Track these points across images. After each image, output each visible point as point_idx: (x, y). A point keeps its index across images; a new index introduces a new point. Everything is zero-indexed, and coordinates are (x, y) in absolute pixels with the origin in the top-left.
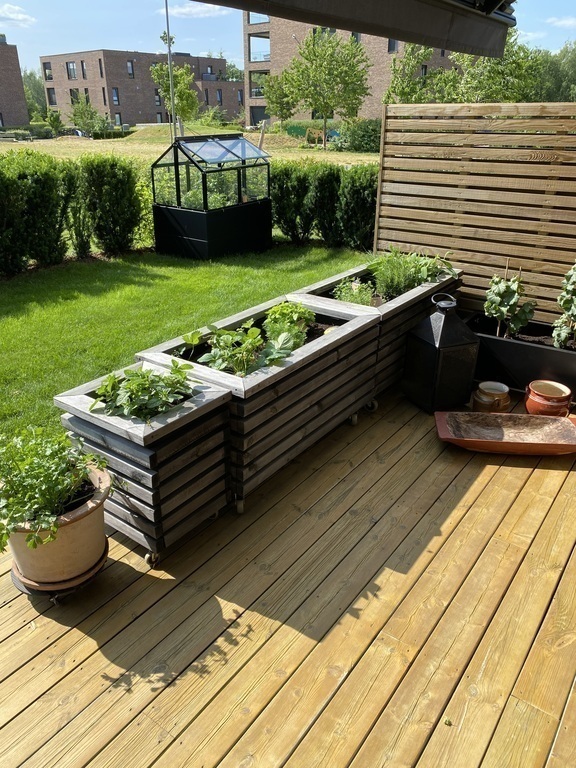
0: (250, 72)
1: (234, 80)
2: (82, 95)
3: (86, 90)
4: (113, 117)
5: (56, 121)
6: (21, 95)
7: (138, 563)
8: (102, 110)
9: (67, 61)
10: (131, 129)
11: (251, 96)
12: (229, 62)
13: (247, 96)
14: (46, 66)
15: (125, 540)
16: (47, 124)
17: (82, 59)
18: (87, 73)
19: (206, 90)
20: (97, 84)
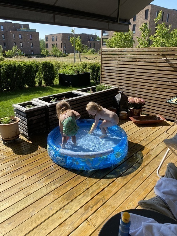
0: (103, 39)
1: (99, 41)
2: (55, 45)
3: (57, 44)
4: (63, 52)
5: (47, 52)
6: (39, 46)
7: (26, 139)
8: (60, 50)
9: (52, 36)
10: (68, 55)
11: (102, 45)
12: (98, 36)
13: (101, 45)
14: (46, 38)
15: (23, 135)
16: (45, 53)
17: (56, 35)
18: (57, 39)
19: (90, 44)
20: (60, 42)
